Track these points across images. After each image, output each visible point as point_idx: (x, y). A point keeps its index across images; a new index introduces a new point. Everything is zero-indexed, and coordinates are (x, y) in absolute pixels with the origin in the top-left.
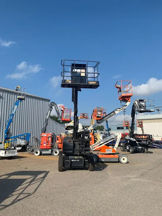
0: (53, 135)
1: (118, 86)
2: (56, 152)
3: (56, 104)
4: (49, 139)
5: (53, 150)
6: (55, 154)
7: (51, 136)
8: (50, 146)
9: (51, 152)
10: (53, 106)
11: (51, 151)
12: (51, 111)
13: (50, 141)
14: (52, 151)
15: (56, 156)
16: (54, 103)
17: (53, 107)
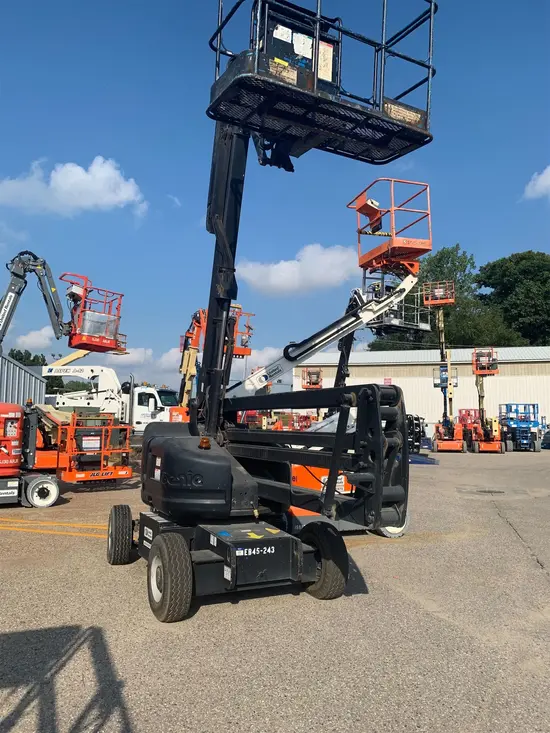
0: (28, 411)
1: (369, 203)
2: (44, 494)
3: (44, 264)
4: (8, 428)
5: (27, 484)
6: (37, 500)
7: (19, 415)
8: (12, 461)
9: (16, 492)
10: (28, 274)
11: (19, 488)
12: (19, 294)
13: (15, 439)
14: (22, 489)
15: (42, 508)
16: (36, 258)
17: (31, 277)
